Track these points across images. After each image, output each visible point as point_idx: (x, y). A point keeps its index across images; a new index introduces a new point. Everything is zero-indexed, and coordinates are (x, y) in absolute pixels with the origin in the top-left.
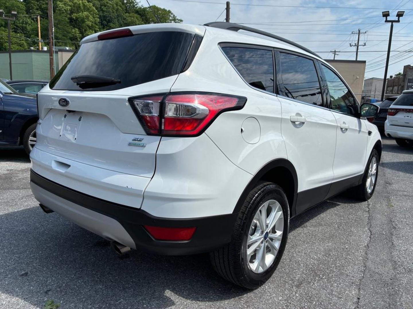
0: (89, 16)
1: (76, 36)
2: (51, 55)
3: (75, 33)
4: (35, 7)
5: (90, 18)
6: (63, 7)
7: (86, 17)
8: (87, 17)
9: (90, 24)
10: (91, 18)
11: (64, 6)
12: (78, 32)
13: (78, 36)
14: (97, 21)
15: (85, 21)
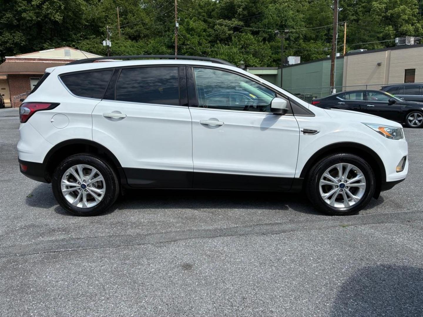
0: (406, 9)
1: (389, 34)
2: (333, 61)
3: (389, 31)
4: (351, 13)
5: (406, 11)
6: (377, 7)
7: (402, 11)
8: (404, 11)
9: (406, 17)
10: (408, 10)
11: (379, 5)
12: (392, 29)
13: (392, 33)
14: (416, 12)
15: (401, 16)
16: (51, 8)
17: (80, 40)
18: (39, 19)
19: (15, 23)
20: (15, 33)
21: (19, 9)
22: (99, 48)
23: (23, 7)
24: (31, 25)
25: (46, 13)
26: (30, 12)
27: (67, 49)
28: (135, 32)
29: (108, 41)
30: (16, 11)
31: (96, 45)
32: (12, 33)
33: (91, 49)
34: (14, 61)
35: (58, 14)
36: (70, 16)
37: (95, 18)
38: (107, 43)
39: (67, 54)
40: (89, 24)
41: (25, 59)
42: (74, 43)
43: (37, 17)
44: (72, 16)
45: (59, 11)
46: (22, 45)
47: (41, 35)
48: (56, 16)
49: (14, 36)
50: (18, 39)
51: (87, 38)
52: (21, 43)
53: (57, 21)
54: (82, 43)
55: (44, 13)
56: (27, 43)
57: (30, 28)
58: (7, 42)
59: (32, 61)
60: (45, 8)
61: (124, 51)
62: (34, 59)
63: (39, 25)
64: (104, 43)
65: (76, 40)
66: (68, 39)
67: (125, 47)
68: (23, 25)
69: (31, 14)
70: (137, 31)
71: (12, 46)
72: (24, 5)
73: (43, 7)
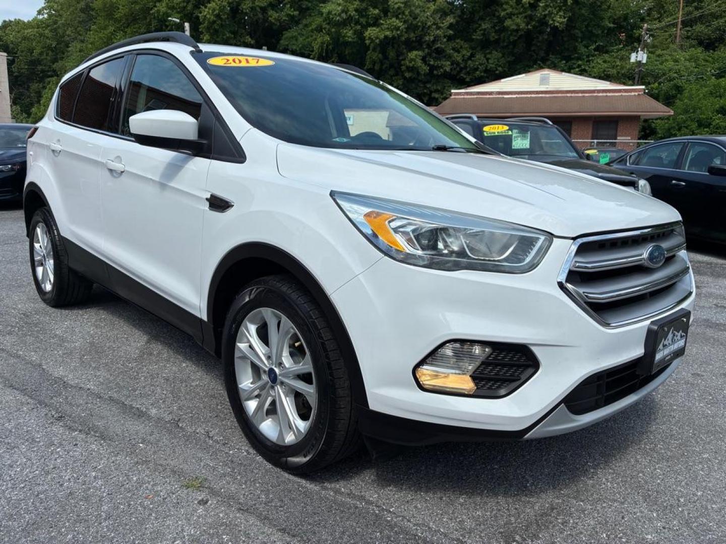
16: (551, 5)
17: (593, 56)
18: (529, 27)
19: (493, 37)
20: (490, 53)
21: (502, 14)
22: (622, 68)
23: (509, 10)
24: (516, 38)
25: (541, 15)
26: (518, 17)
27: (546, 72)
28: (713, 32)
29: (640, 53)
30: (498, 17)
31: (618, 63)
32: (487, 53)
33: (609, 71)
34: (462, 97)
35: (561, 13)
36: (583, 15)
37: (628, 14)
38: (640, 56)
39: (544, 80)
40: (616, 26)
41: (479, 93)
42: (580, 62)
43: (527, 25)
44: (586, 14)
45: (564, 8)
46: (497, 72)
47: (530, 53)
48: (558, 19)
49: (488, 59)
50: (493, 64)
51: (607, 52)
52: (497, 70)
53: (557, 26)
54: (595, 61)
55: (539, 15)
56: (505, 69)
57: (514, 43)
58: (477, 69)
59: (488, 96)
60: (543, 7)
61: (670, 70)
62: (491, 93)
63: (528, 37)
64: (633, 58)
65: (585, 57)
66: (573, 57)
67: (676, 61)
68: (504, 41)
69: (518, 21)
70: (718, 29)
71: (482, 74)
72: (511, 6)
73: (539, 6)
